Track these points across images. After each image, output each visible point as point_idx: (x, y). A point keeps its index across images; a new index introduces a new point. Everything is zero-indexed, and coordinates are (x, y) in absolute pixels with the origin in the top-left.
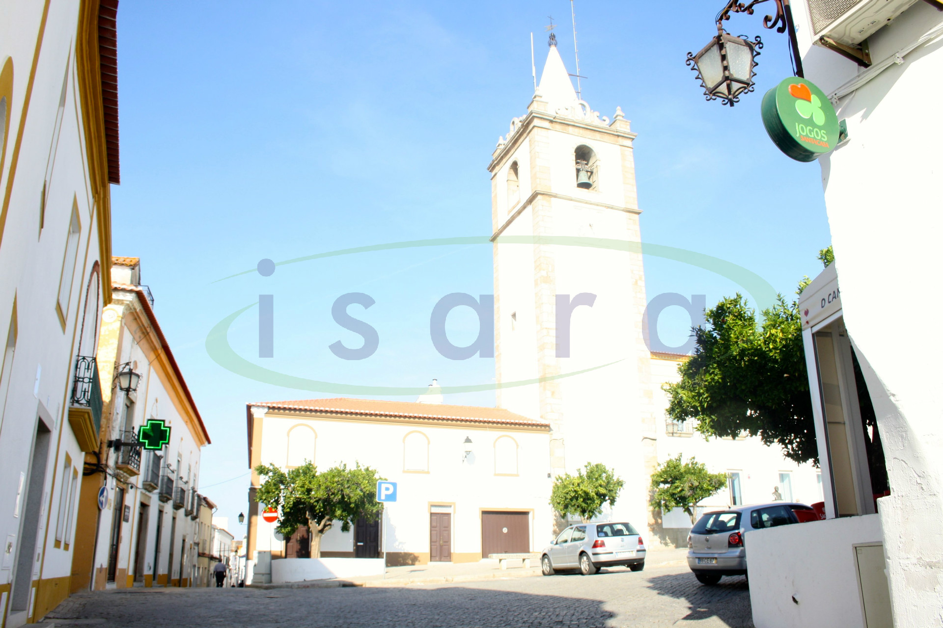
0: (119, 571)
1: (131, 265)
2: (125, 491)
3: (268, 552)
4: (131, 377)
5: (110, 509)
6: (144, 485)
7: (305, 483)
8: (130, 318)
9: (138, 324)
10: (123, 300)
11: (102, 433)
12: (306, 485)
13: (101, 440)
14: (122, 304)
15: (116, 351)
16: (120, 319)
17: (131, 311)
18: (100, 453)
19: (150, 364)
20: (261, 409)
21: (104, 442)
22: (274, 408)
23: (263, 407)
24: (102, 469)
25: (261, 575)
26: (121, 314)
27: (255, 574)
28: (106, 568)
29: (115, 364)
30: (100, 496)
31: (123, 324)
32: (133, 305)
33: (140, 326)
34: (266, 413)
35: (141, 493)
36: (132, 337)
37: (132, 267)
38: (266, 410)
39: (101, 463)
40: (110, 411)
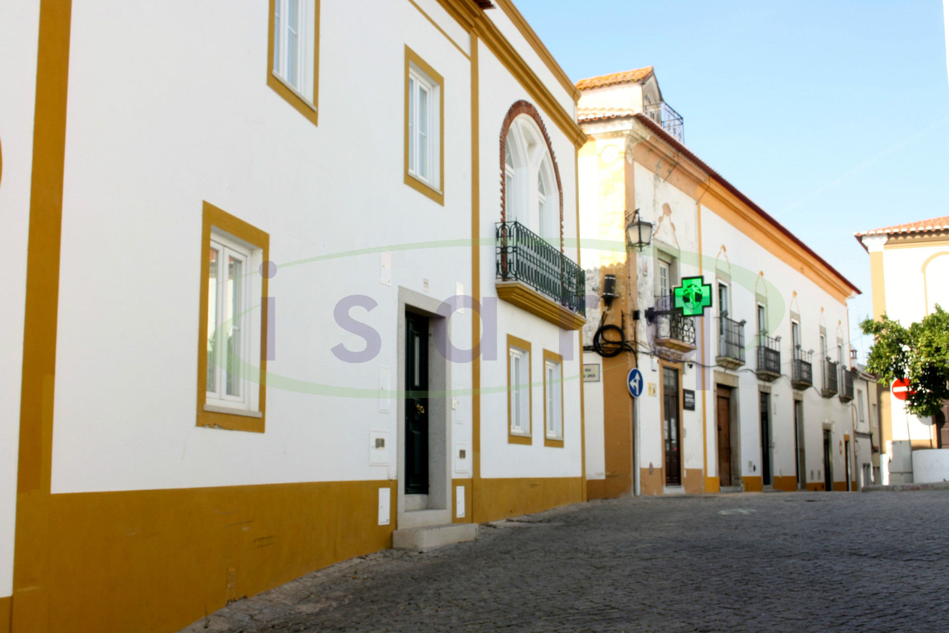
0: (687, 473)
1: (638, 80)
2: (680, 372)
3: (905, 441)
4: (639, 229)
5: (655, 396)
6: (718, 361)
7: (933, 339)
8: (643, 152)
9: (658, 155)
10: (621, 131)
11: (623, 303)
12: (934, 342)
13: (622, 312)
14: (622, 135)
15: (623, 197)
16: (623, 155)
17: (639, 142)
18: (623, 327)
19: (698, 202)
20: (877, 239)
21: (627, 314)
22: (896, 235)
23: (880, 235)
24: (628, 348)
25: (899, 475)
26: (623, 149)
27: (891, 473)
28: (661, 469)
29: (625, 214)
30: (630, 380)
31: (630, 161)
32: (637, 134)
33: (662, 158)
34: (886, 244)
35: (715, 371)
36: (652, 174)
37: (641, 82)
38: (885, 239)
39: (625, 340)
40: (629, 274)
